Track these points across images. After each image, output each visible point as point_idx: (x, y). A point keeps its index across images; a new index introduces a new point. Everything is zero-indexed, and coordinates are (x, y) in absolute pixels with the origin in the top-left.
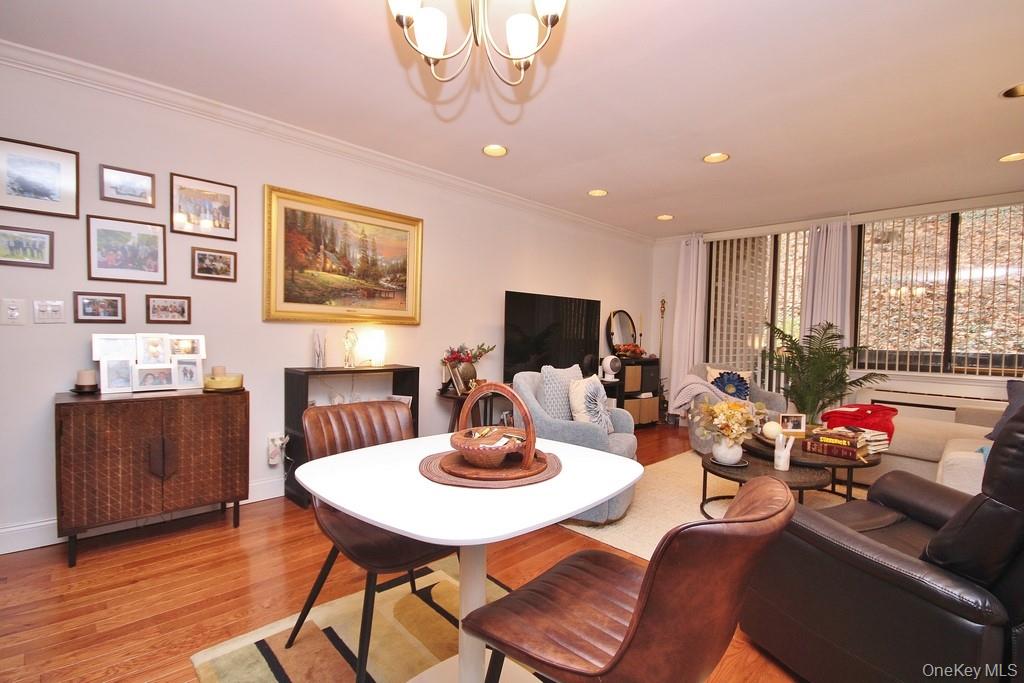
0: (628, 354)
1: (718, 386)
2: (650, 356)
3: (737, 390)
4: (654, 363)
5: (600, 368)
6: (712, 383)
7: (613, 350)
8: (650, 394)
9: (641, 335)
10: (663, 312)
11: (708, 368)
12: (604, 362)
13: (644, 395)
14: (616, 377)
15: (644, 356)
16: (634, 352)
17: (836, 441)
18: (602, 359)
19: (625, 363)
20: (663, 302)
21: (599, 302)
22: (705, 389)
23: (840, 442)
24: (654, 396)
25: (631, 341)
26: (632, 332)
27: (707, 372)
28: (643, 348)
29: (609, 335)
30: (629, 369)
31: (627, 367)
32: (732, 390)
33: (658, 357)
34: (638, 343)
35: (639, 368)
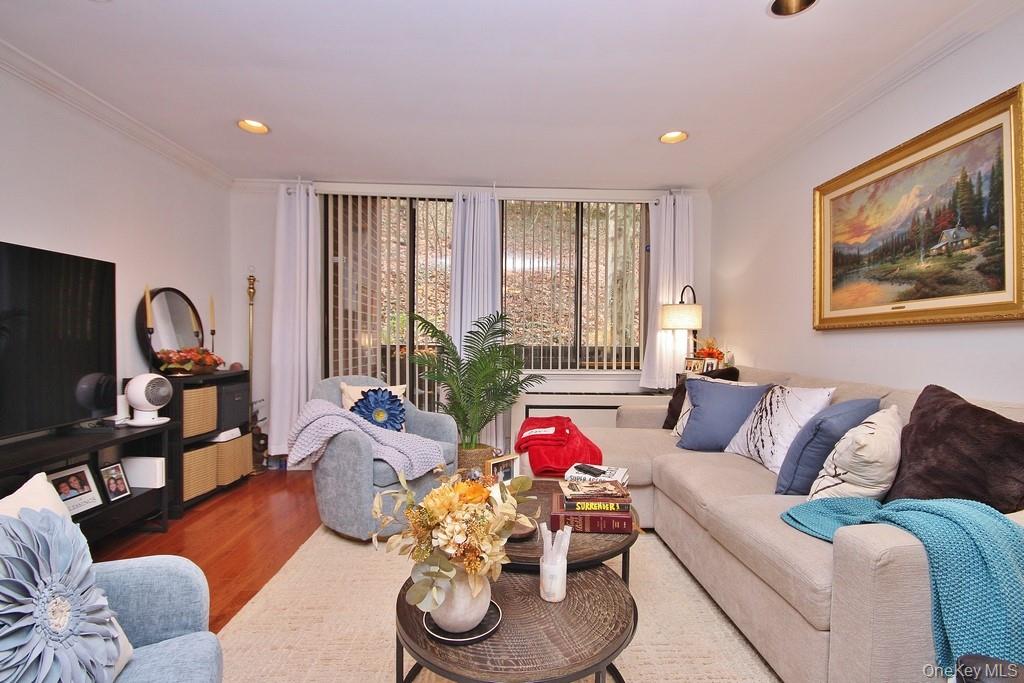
0: (188, 367)
1: (361, 413)
2: (233, 366)
3: (391, 415)
4: (240, 378)
5: (121, 400)
6: (352, 409)
7: (154, 362)
8: (236, 432)
9: (213, 333)
10: (252, 295)
11: (344, 386)
12: (131, 386)
13: (223, 437)
14: (161, 413)
15: (221, 368)
16: (199, 363)
17: (600, 506)
18: (126, 382)
19: (181, 386)
20: (252, 280)
21: (112, 266)
22: (345, 425)
23: (605, 507)
24: (244, 432)
25: (194, 343)
26: (195, 328)
27: (342, 392)
28: (218, 354)
29: (143, 333)
30: (191, 397)
31: (187, 393)
32: (382, 417)
33: (246, 368)
34: (207, 346)
35: (212, 391)
